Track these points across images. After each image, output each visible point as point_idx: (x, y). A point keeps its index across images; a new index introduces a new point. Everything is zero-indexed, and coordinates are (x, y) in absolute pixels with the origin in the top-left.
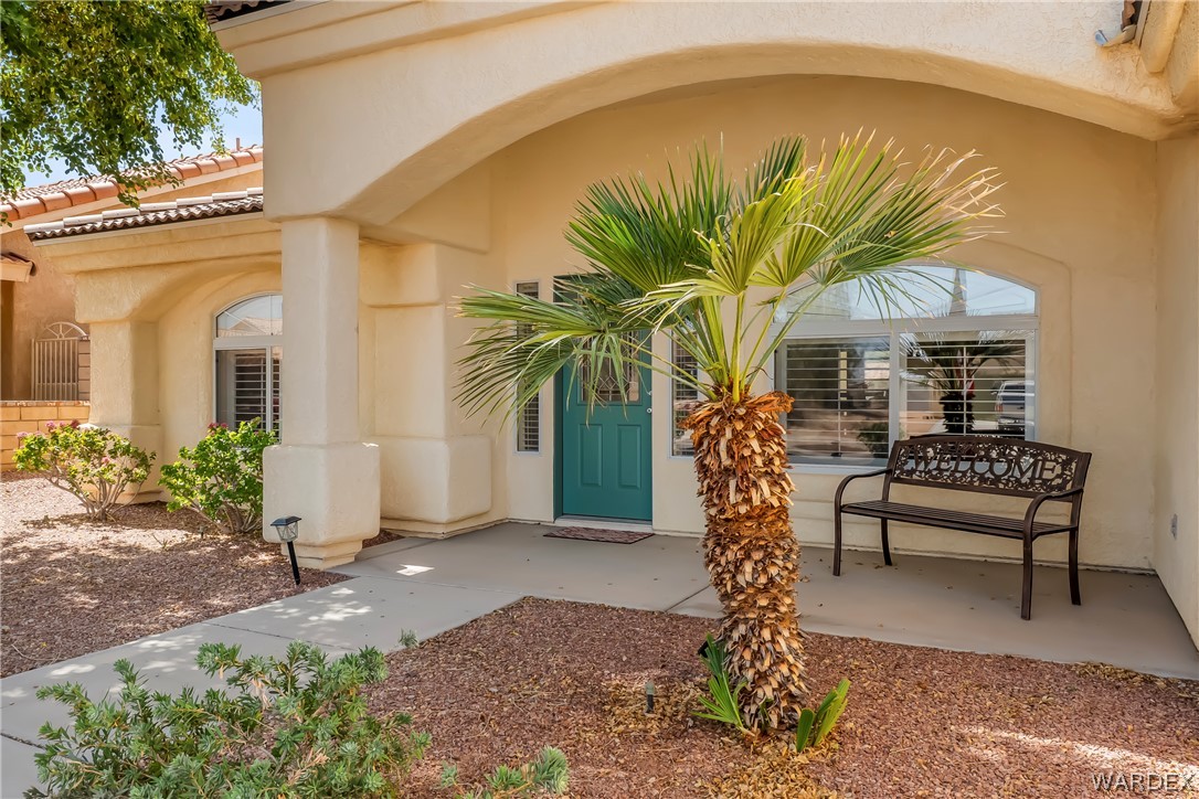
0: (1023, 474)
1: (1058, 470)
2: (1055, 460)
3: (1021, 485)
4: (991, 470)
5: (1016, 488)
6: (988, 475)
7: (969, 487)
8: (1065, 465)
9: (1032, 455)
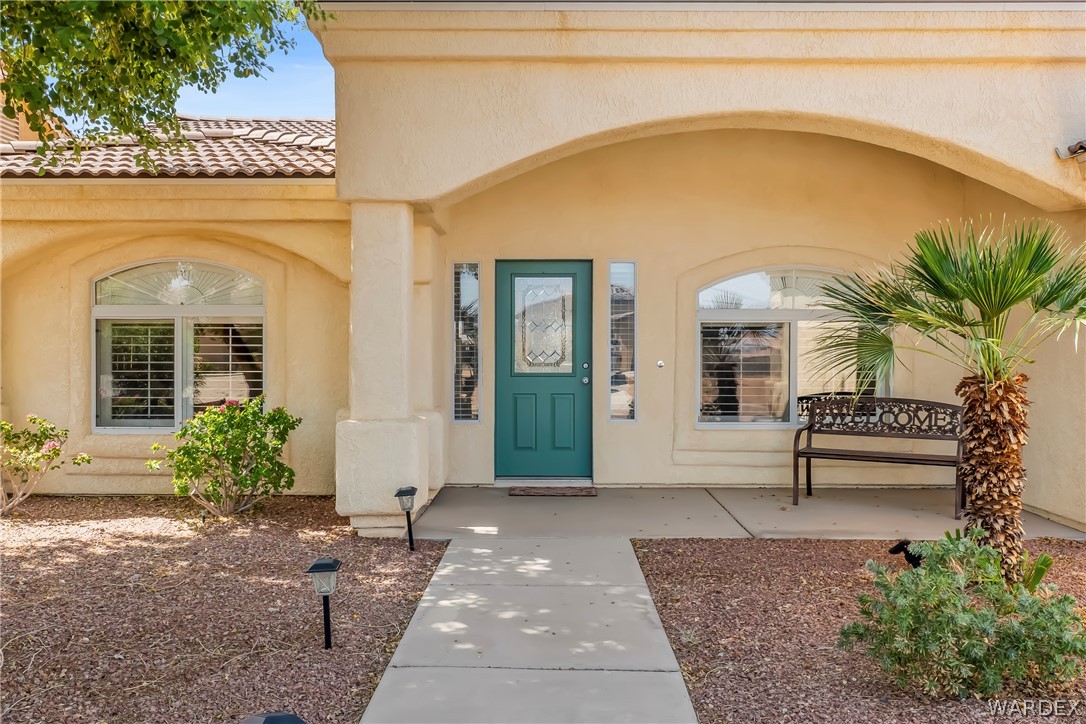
0: (922, 423)
1: (948, 419)
2: (945, 413)
3: (921, 430)
4: (896, 421)
5: (918, 433)
6: (895, 425)
7: (880, 434)
8: (953, 415)
9: (927, 410)
